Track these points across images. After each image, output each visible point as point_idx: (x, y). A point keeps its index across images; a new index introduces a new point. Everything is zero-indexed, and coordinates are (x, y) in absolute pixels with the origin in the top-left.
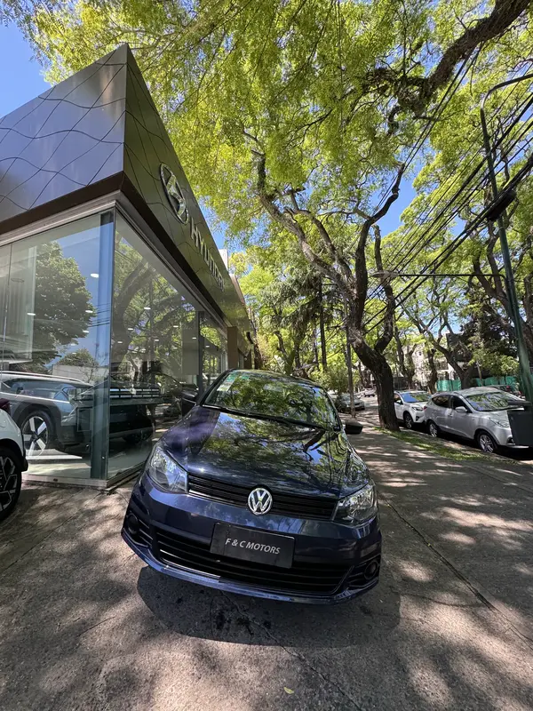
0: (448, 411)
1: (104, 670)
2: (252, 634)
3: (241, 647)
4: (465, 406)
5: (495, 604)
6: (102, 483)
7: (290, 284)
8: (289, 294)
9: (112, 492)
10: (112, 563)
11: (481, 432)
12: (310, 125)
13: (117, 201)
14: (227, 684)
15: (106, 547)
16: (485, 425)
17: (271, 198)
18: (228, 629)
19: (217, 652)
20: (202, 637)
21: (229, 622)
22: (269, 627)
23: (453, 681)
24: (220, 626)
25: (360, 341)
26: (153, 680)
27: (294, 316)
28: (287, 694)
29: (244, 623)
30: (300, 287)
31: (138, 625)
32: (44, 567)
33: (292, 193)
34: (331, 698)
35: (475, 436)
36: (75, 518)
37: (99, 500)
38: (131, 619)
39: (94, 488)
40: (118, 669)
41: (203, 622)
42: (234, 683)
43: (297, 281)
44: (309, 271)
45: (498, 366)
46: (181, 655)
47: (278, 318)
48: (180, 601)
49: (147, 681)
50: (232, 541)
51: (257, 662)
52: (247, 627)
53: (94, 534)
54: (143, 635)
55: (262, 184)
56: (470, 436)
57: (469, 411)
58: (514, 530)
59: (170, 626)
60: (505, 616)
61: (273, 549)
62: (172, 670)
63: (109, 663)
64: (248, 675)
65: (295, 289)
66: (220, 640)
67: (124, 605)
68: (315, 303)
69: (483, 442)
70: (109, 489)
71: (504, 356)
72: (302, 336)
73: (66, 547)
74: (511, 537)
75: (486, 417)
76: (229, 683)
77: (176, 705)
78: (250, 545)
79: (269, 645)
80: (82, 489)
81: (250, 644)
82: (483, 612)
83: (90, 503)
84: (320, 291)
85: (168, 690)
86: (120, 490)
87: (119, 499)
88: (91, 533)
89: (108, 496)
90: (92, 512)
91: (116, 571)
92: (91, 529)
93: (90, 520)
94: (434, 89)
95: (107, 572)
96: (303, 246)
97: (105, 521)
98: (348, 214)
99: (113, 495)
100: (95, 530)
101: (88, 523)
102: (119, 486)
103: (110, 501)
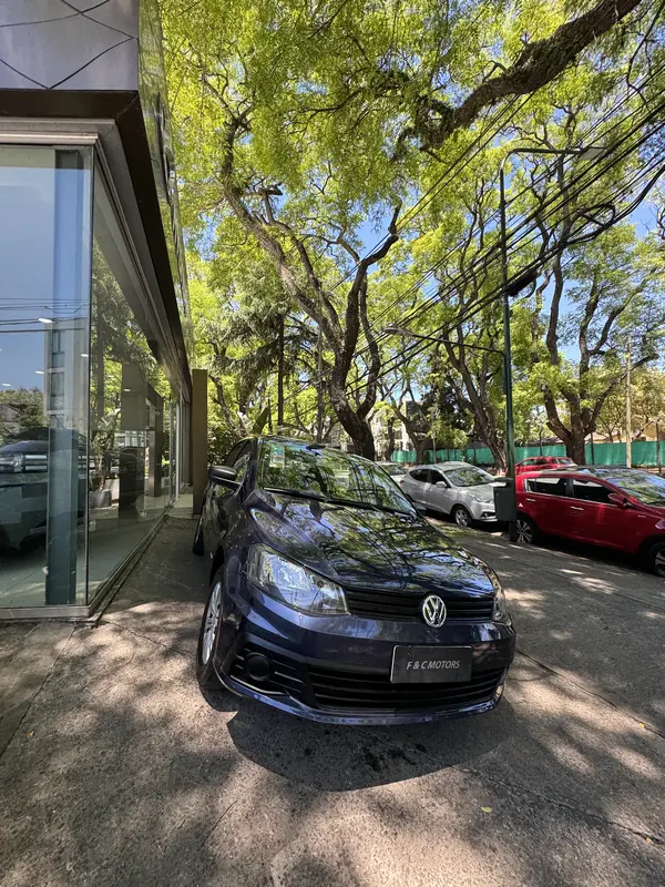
0: (427, 486)
1: (275, 875)
2: (414, 764)
3: (414, 781)
4: (444, 480)
5: (558, 670)
6: (76, 612)
7: (246, 318)
8: (240, 330)
9: (99, 623)
10: (175, 728)
11: (458, 507)
12: (317, 111)
13: (99, 136)
14: (428, 828)
15: (150, 706)
16: (463, 500)
17: (238, 192)
18: (386, 767)
19: (393, 796)
20: (365, 787)
21: (382, 758)
22: (424, 750)
23: (582, 748)
24: (375, 767)
25: (344, 403)
26: (346, 859)
27: (248, 360)
28: (488, 814)
29: (397, 754)
30: (259, 324)
31: (277, 800)
32: (61, 765)
33: (266, 193)
34: (524, 802)
35: (452, 511)
36: (58, 674)
37: (83, 636)
38: (260, 796)
39: (65, 621)
40: (292, 866)
41: (354, 768)
42: (433, 823)
43: (255, 315)
44: (273, 305)
45: (450, 438)
46: (357, 816)
47: (222, 360)
48: (308, 752)
49: (339, 864)
50: (413, 664)
51: (438, 793)
52: (404, 758)
53: (115, 691)
54: (294, 811)
55: (227, 167)
56: (447, 512)
57: (449, 486)
58: (531, 600)
59: (319, 786)
60: (568, 679)
61: (454, 664)
62: (360, 838)
63: (275, 861)
64: (441, 810)
65: (252, 326)
66: (388, 782)
67: (238, 781)
68: (275, 348)
69: (459, 516)
70: (94, 618)
71: (456, 430)
72: (250, 387)
73: (78, 722)
74: (535, 608)
75: (464, 491)
76: (429, 825)
77: (392, 876)
78: (432, 665)
79: (438, 769)
80: (35, 624)
81: (419, 776)
82: (554, 680)
83: (69, 645)
84: (282, 333)
85: (372, 864)
86: (109, 617)
87: (118, 631)
88: (107, 691)
89: (94, 630)
90: (83, 658)
91: (191, 739)
92: (102, 685)
93: (89, 673)
94: (457, 126)
95: (179, 743)
96: (283, 272)
97: (118, 668)
98: (329, 243)
99: (103, 627)
100: (111, 686)
101: (89, 678)
102: (104, 612)
103: (102, 636)
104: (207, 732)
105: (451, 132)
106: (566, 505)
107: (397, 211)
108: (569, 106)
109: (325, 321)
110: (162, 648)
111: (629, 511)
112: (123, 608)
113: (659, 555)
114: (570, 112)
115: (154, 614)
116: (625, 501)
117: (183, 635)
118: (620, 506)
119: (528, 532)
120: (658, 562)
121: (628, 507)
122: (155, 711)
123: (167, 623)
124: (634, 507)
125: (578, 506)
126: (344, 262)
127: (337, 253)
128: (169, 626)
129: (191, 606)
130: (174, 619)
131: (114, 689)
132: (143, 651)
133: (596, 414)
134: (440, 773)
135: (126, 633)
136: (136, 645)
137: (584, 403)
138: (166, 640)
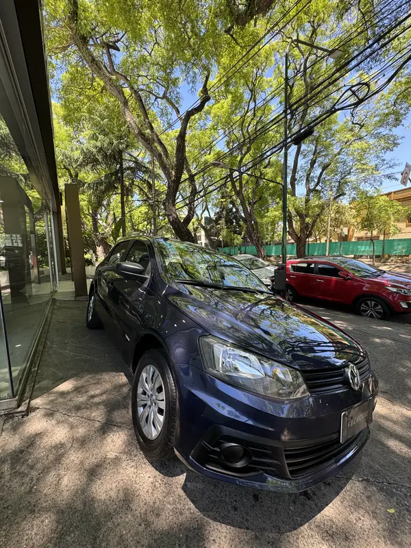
2: (329, 485)
7: (94, 150)
8: (90, 160)
9: (30, 410)
10: (139, 507)
14: (367, 543)
17: (84, 40)
18: (315, 494)
19: (332, 520)
27: (98, 183)
28: (393, 514)
33: (107, 47)
34: (406, 496)
37: (15, 429)
42: (368, 536)
43: (101, 149)
48: (255, 498)
50: (350, 423)
51: (356, 506)
53: (67, 481)
55: (74, 14)
61: (366, 414)
64: (366, 521)
65: (99, 158)
68: (117, 175)
70: (23, 408)
71: (236, 235)
72: (100, 204)
78: (358, 420)
79: (345, 484)
84: (121, 165)
86: (37, 402)
87: (50, 414)
88: (58, 484)
89: (25, 418)
90: (22, 452)
91: (158, 515)
92: (51, 478)
93: (32, 467)
94: (257, 12)
95: (148, 524)
96: (127, 114)
97: (62, 455)
98: (157, 98)
99: (33, 414)
100: (60, 478)
101: (34, 473)
102: (31, 398)
103: (36, 424)
104: (169, 503)
105: (252, 18)
106: (314, 279)
107: (207, 78)
108: (313, 22)
109: (160, 155)
110: (97, 425)
111: (349, 281)
112: (47, 390)
113: (363, 305)
114: (313, 27)
115: (77, 390)
116: (347, 275)
117: (112, 407)
118: (345, 279)
119: (290, 295)
120: (362, 308)
121: (349, 279)
122: (113, 494)
123: (93, 397)
124: (352, 279)
125: (321, 278)
126: (167, 115)
127: (162, 107)
128: (96, 400)
129: (106, 376)
130: (97, 392)
131: (65, 481)
132: (81, 431)
133: (313, 226)
134: (348, 487)
135: (58, 416)
136: (72, 427)
137: (307, 220)
138: (98, 415)
